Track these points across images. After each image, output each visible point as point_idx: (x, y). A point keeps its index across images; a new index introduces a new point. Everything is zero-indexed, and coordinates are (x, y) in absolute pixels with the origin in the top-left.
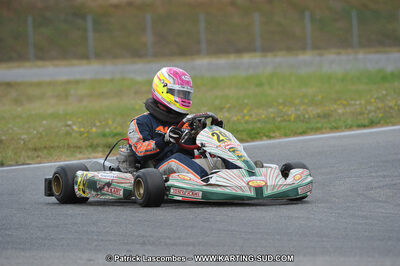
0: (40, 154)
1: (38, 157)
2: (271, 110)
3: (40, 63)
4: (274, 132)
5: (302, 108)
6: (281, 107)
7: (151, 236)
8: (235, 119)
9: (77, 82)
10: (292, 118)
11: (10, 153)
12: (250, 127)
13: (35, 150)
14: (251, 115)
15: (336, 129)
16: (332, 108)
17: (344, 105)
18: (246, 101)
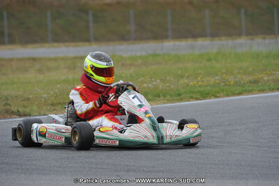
0: (56, 108)
1: (54, 110)
2: (217, 77)
3: (56, 44)
4: (219, 93)
5: (239, 76)
6: (224, 76)
7: (133, 166)
8: (192, 83)
9: (82, 58)
10: (232, 83)
11: (35, 108)
12: (202, 89)
13: (53, 105)
14: (203, 81)
15: (263, 91)
16: (260, 76)
17: (268, 74)
18: (200, 71)
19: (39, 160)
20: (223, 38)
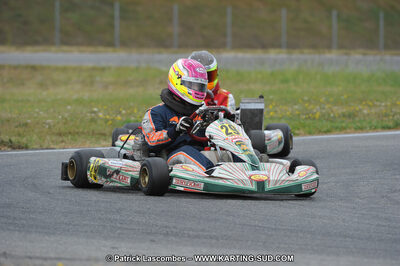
0: (65, 138)
1: (62, 142)
2: (296, 107)
3: (65, 48)
4: (298, 129)
5: (327, 106)
6: (306, 105)
7: (174, 227)
9: (103, 69)
10: (317, 116)
11: (35, 137)
13: (60, 134)
14: (276, 112)
15: (361, 129)
16: (357, 109)
17: (369, 106)
18: (271, 97)
19: (40, 213)
20: (306, 51)
